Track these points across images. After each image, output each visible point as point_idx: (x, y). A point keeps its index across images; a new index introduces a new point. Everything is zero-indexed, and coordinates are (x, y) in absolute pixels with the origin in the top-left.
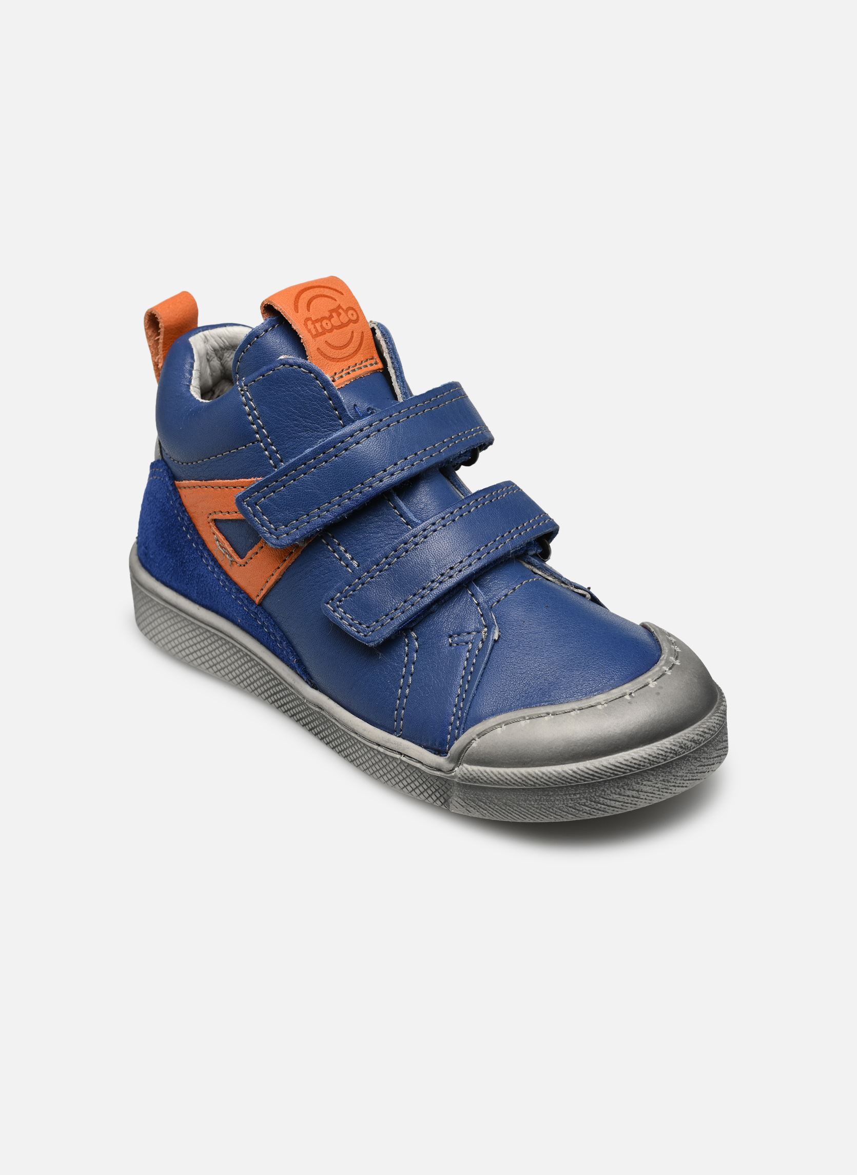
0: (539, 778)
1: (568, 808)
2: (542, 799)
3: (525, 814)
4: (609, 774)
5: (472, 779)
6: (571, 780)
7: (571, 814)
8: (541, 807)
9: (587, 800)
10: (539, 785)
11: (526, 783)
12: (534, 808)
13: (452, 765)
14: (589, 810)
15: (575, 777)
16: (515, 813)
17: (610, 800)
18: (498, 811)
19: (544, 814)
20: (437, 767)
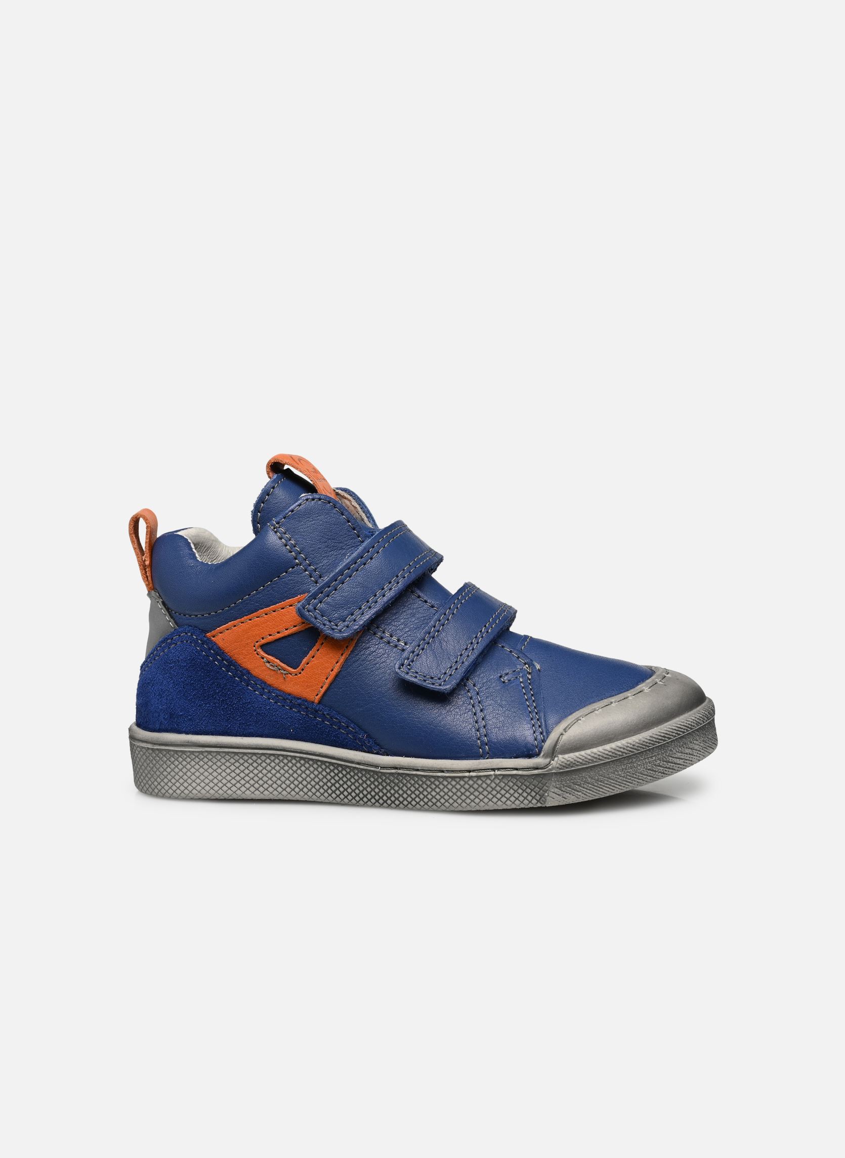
0: (625, 747)
1: (647, 771)
2: (628, 767)
3: (614, 785)
4: (674, 734)
5: (569, 765)
6: (650, 743)
7: (650, 776)
8: (627, 775)
9: (660, 760)
10: (626, 754)
11: (616, 754)
12: (621, 778)
13: (548, 760)
14: (663, 770)
15: (652, 741)
16: (606, 787)
17: (676, 758)
18: (591, 789)
19: (629, 781)
20: (535, 766)
